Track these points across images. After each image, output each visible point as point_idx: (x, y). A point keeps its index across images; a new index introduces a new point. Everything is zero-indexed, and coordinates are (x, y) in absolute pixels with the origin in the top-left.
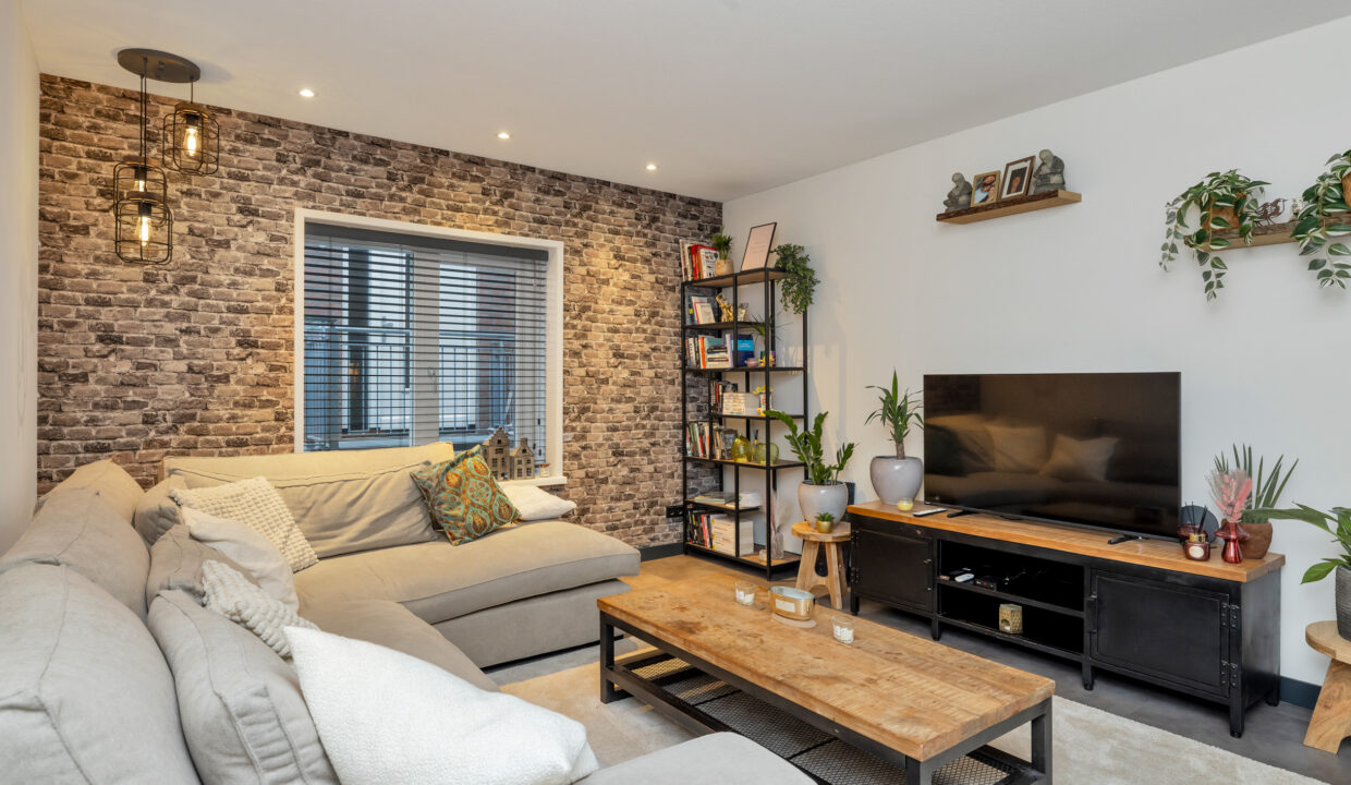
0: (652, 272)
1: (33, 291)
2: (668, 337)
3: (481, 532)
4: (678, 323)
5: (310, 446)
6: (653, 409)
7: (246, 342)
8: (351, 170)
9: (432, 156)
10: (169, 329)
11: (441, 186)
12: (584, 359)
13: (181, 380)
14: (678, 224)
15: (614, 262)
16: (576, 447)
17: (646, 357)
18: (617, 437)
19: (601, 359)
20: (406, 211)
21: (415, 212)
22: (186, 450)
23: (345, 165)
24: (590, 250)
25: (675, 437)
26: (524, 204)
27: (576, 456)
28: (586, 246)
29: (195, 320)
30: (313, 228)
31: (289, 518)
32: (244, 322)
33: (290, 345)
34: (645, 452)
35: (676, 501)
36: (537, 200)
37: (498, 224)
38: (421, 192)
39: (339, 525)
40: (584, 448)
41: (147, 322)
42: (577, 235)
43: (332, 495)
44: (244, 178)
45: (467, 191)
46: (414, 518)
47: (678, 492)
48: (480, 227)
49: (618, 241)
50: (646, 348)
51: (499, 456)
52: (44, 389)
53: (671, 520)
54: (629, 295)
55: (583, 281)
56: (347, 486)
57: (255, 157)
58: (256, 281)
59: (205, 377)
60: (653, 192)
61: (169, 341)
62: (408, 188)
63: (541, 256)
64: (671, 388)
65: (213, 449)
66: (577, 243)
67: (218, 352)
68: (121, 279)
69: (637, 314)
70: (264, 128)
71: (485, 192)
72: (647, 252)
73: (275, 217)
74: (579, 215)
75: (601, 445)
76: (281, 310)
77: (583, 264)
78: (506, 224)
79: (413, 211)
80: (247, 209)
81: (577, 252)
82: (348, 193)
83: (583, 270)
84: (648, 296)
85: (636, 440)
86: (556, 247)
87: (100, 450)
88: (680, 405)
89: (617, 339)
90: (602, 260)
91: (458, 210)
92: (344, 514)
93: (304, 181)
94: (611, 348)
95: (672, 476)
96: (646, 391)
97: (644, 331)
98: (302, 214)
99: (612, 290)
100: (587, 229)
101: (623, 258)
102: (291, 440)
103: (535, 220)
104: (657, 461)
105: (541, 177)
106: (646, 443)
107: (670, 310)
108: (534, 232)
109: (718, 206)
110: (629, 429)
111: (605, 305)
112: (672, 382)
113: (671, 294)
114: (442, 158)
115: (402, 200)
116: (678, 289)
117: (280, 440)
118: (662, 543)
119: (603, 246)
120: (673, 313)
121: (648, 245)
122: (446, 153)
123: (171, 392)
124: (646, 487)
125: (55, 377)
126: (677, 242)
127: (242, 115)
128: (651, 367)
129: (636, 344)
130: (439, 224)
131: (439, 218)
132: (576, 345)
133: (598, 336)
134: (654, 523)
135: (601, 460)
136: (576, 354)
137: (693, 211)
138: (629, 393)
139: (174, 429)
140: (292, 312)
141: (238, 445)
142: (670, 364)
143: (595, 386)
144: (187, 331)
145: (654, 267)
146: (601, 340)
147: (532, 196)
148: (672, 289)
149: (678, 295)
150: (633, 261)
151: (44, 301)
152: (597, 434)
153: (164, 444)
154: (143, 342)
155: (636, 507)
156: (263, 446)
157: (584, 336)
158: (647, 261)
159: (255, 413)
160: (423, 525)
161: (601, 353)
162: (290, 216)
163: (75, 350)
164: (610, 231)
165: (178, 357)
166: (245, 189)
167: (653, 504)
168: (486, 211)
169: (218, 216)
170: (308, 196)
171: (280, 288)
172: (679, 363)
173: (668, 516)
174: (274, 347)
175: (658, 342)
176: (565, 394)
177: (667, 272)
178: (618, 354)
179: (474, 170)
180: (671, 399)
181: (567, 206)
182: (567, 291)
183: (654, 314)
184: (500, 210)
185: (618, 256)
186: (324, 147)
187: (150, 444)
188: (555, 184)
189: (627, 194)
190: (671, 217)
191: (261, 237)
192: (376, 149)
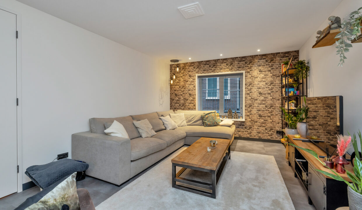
0: (271, 73)
2: (277, 88)
3: (210, 126)
4: (281, 85)
6: (272, 106)
7: (190, 95)
9: (216, 61)
10: (182, 93)
11: (218, 65)
12: (250, 95)
13: (183, 100)
14: (281, 60)
15: (259, 73)
16: (248, 114)
17: (269, 94)
18: (260, 112)
19: (255, 95)
20: (212, 71)
21: (214, 71)
22: (183, 109)
23: (203, 66)
24: (252, 71)
25: (279, 113)
26: (235, 65)
27: (248, 116)
28: (251, 70)
29: (184, 92)
30: (199, 77)
31: (184, 119)
32: (190, 92)
33: (195, 95)
34: (269, 117)
35: (280, 130)
36: (238, 63)
37: (230, 70)
38: (215, 68)
39: (190, 121)
40: (251, 114)
41: (180, 93)
42: (249, 68)
43: (191, 117)
44: (190, 72)
45: (223, 65)
46: (201, 121)
47: (280, 128)
49: (260, 68)
50: (269, 92)
51: (230, 114)
52: (171, 101)
53: (278, 134)
54: (264, 80)
55: (250, 78)
56: (193, 116)
57: (191, 68)
58: (191, 86)
59: (186, 100)
60: (272, 54)
61: (182, 95)
62: (213, 67)
64: (278, 101)
65: (186, 109)
66: (249, 70)
67: (187, 96)
69: (266, 84)
70: (192, 64)
71: (227, 65)
72: (270, 69)
73: (193, 76)
74: (249, 64)
75: (255, 114)
76: (194, 90)
77: (250, 74)
78: (232, 70)
79: (213, 71)
80: (190, 76)
81: (249, 72)
82: (203, 70)
83: (250, 76)
84: (269, 79)
85: (266, 113)
86: (244, 72)
88: (281, 106)
89: (260, 90)
90: (255, 72)
91: (222, 69)
92: (191, 119)
93: (197, 70)
94: (258, 92)
95: (279, 123)
96: (269, 102)
97: (269, 88)
98: (197, 75)
99: (259, 79)
100: (251, 67)
101: (262, 71)
102: (196, 109)
103: (238, 68)
104: (273, 119)
105: (239, 59)
106: (269, 114)
107: (277, 81)
108: (238, 70)
109: (297, 52)
110: (264, 111)
111: (256, 83)
112: (279, 100)
113: (278, 78)
114: (219, 61)
115: (212, 70)
116: (280, 76)
117: (194, 109)
118: (275, 139)
119: (256, 70)
120: (279, 82)
121: (270, 67)
122: (219, 60)
123: (182, 102)
124: (269, 125)
125: (172, 100)
126: (280, 64)
127: (189, 63)
128: (271, 96)
129: (266, 91)
130: (218, 72)
131: (218, 71)
132: (248, 92)
133: (254, 90)
134: (272, 134)
135: (255, 117)
136: (248, 94)
137: (287, 55)
138: (264, 102)
140: (196, 90)
141: (189, 109)
142: (278, 95)
143: (254, 101)
144: (183, 94)
145: (272, 72)
146: (255, 91)
147: (237, 63)
148: (279, 76)
149: (280, 77)
150: (265, 71)
151: (170, 91)
152: (254, 111)
153: (181, 108)
154: (179, 95)
155: (266, 129)
156: (192, 109)
157: (251, 90)
158: (270, 71)
159: (191, 105)
160: (202, 123)
161: (255, 93)
162: (195, 76)
163: (173, 97)
164: (258, 66)
165: (183, 97)
166: (190, 73)
167: (271, 129)
168: (227, 68)
169: (187, 78)
170: (197, 72)
171: (194, 87)
172: (281, 95)
173: (277, 133)
174: (193, 95)
175: (274, 90)
176: (246, 102)
177: (277, 72)
178: (260, 93)
179: (225, 61)
180: (278, 104)
181: (246, 63)
182: (246, 81)
183: (272, 83)
184: (230, 67)
185: (260, 71)
186: (199, 65)
187: (180, 108)
188: (243, 59)
189: (263, 56)
190: (278, 59)
191: (192, 80)
192: (207, 62)
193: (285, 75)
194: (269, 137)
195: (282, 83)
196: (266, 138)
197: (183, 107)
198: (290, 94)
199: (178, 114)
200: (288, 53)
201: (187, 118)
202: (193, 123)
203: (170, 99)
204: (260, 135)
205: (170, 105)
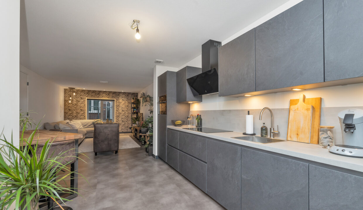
0: (127, 102)
1: (64, 106)
2: (130, 108)
5: (87, 119)
6: (128, 117)
7: (81, 110)
8: (92, 94)
9: (100, 92)
10: (75, 109)
11: (101, 94)
13: (75, 113)
16: (117, 120)
18: (122, 120)
19: (121, 111)
21: (98, 97)
22: (76, 119)
25: (130, 120)
29: (77, 108)
30: (88, 99)
31: (81, 125)
32: (81, 108)
33: (85, 110)
34: (126, 121)
37: (108, 98)
38: (99, 95)
39: (85, 125)
41: (73, 108)
43: (85, 123)
45: (104, 95)
46: (93, 125)
48: (107, 98)
49: (123, 98)
50: (127, 110)
52: (64, 114)
54: (124, 104)
55: (118, 103)
56: (87, 122)
57: (82, 93)
58: (82, 105)
59: (78, 113)
60: (128, 93)
61: (74, 110)
62: (97, 95)
63: (114, 100)
65: (78, 119)
66: (117, 99)
67: (79, 111)
68: (70, 105)
69: (125, 106)
70: (83, 91)
71: (106, 95)
72: (127, 99)
73: (84, 99)
80: (81, 98)
81: (118, 100)
82: (91, 96)
84: (127, 104)
86: (115, 99)
87: (68, 119)
89: (123, 109)
90: (121, 100)
93: (87, 95)
95: (130, 124)
96: (127, 115)
98: (87, 98)
99: (122, 104)
100: (119, 97)
102: (85, 119)
104: (128, 122)
107: (130, 106)
108: (112, 98)
109: (137, 94)
110: (124, 119)
112: (130, 114)
118: (128, 131)
122: (102, 91)
123: (75, 114)
124: (127, 125)
125: (65, 113)
126: (131, 98)
128: (127, 112)
129: (125, 109)
131: (101, 98)
132: (117, 110)
133: (120, 109)
134: (128, 129)
135: (120, 122)
137: (134, 94)
138: (124, 115)
139: (75, 118)
140: (85, 107)
141: (81, 119)
142: (130, 112)
143: (120, 114)
147: (112, 94)
149: (131, 104)
150: (125, 100)
152: (120, 119)
154: (72, 110)
155: (125, 127)
156: (83, 119)
158: (127, 100)
159: (82, 116)
162: (85, 98)
163: (67, 111)
165: (75, 111)
166: (81, 96)
167: (127, 127)
169: (79, 99)
170: (87, 97)
171: (84, 105)
173: (130, 128)
175: (128, 109)
176: (116, 115)
177: (130, 101)
178: (123, 111)
179: (105, 92)
180: (130, 116)
181: (116, 95)
182: (116, 104)
183: (128, 106)
184: (108, 96)
185: (123, 100)
186: (89, 92)
187: (73, 119)
188: (114, 93)
189: (124, 93)
190: (130, 95)
191: (83, 101)
192: (94, 92)
193: (133, 103)
194: (126, 131)
195: (132, 106)
196: (125, 131)
197: (76, 118)
198: (135, 112)
199: (76, 122)
200: (134, 93)
201: (82, 124)
202: (88, 126)
203: (64, 112)
204: (122, 130)
205: (64, 117)
